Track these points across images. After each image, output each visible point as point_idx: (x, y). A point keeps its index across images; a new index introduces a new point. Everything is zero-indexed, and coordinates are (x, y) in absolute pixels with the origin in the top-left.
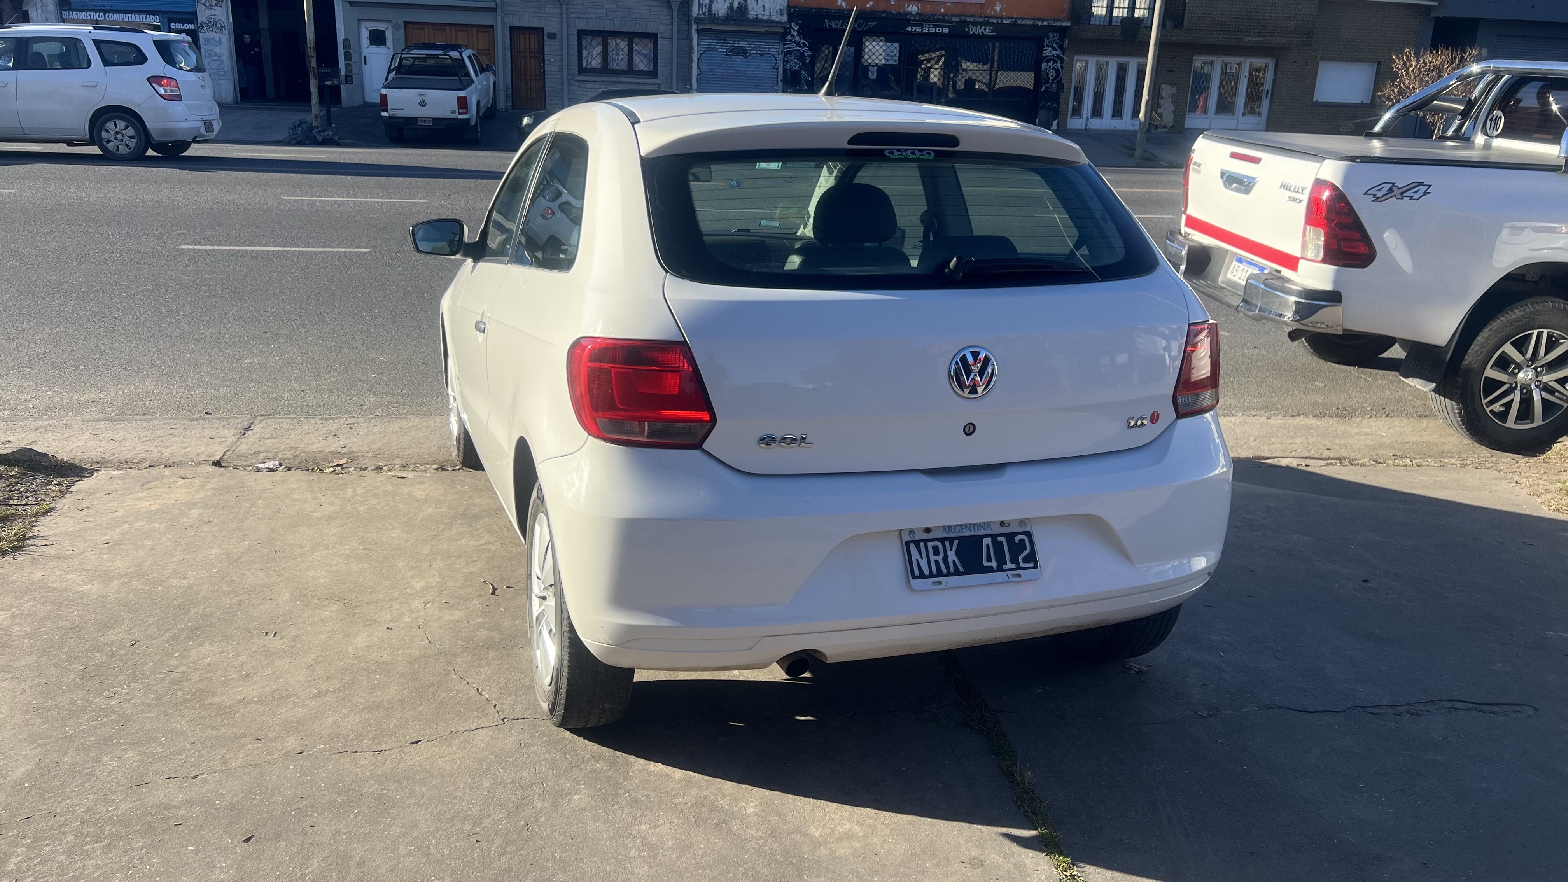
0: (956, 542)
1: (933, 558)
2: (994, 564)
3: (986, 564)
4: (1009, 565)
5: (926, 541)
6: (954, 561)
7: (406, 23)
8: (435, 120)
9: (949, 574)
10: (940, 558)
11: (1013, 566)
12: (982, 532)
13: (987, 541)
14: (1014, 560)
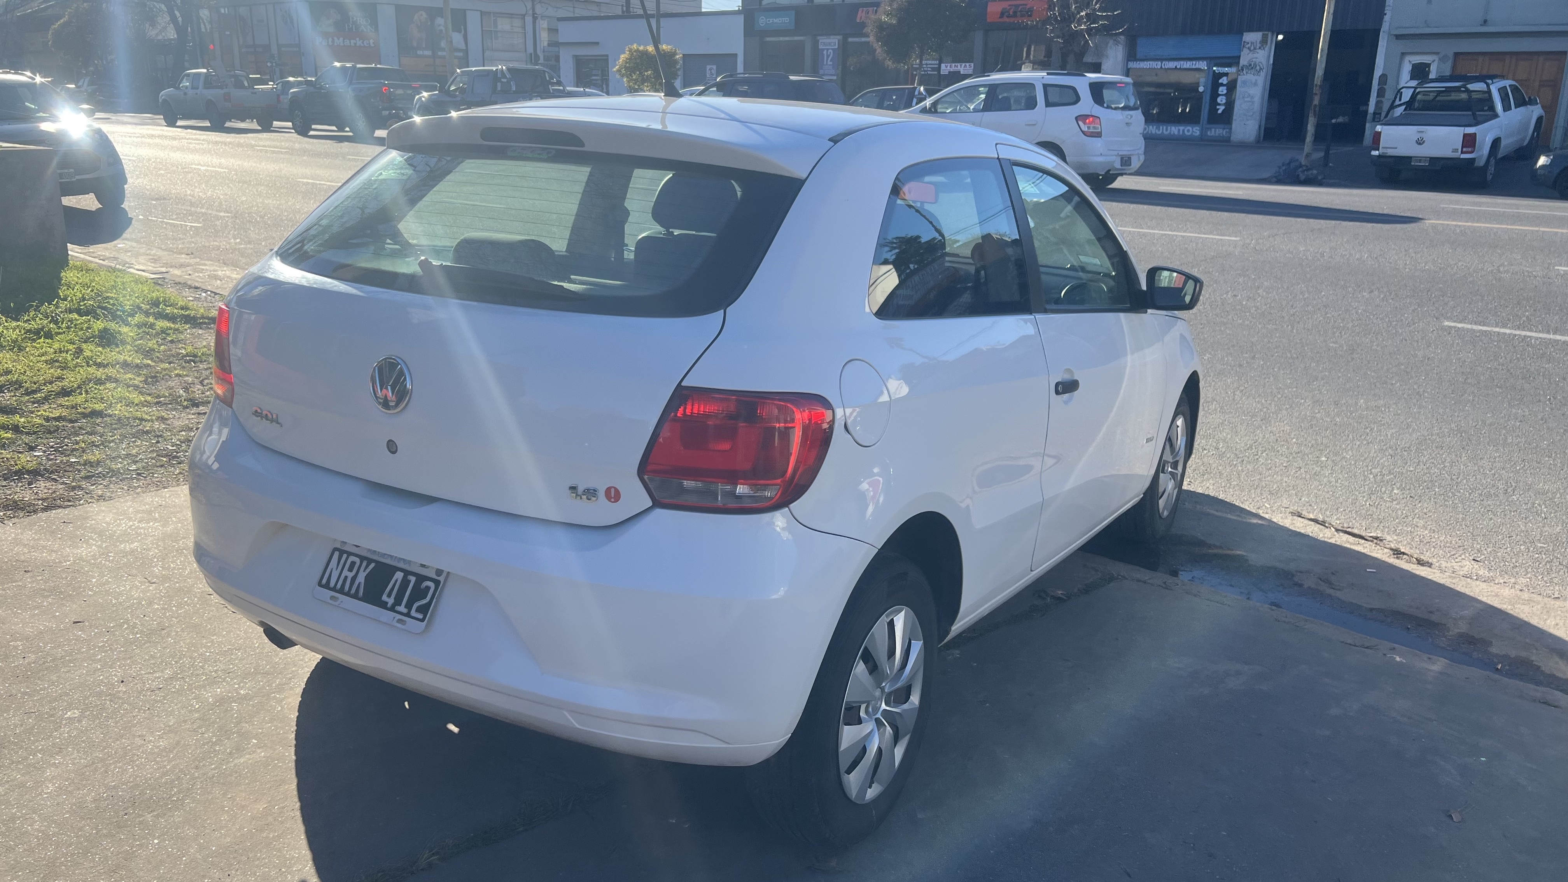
0: (372, 565)
1: (346, 572)
2: (391, 601)
3: (385, 598)
4: (402, 608)
5: (350, 554)
6: (360, 583)
7: (1457, 54)
8: (1433, 160)
9: (348, 594)
10: (350, 575)
11: (405, 611)
12: (401, 565)
13: (399, 575)
14: (409, 606)
